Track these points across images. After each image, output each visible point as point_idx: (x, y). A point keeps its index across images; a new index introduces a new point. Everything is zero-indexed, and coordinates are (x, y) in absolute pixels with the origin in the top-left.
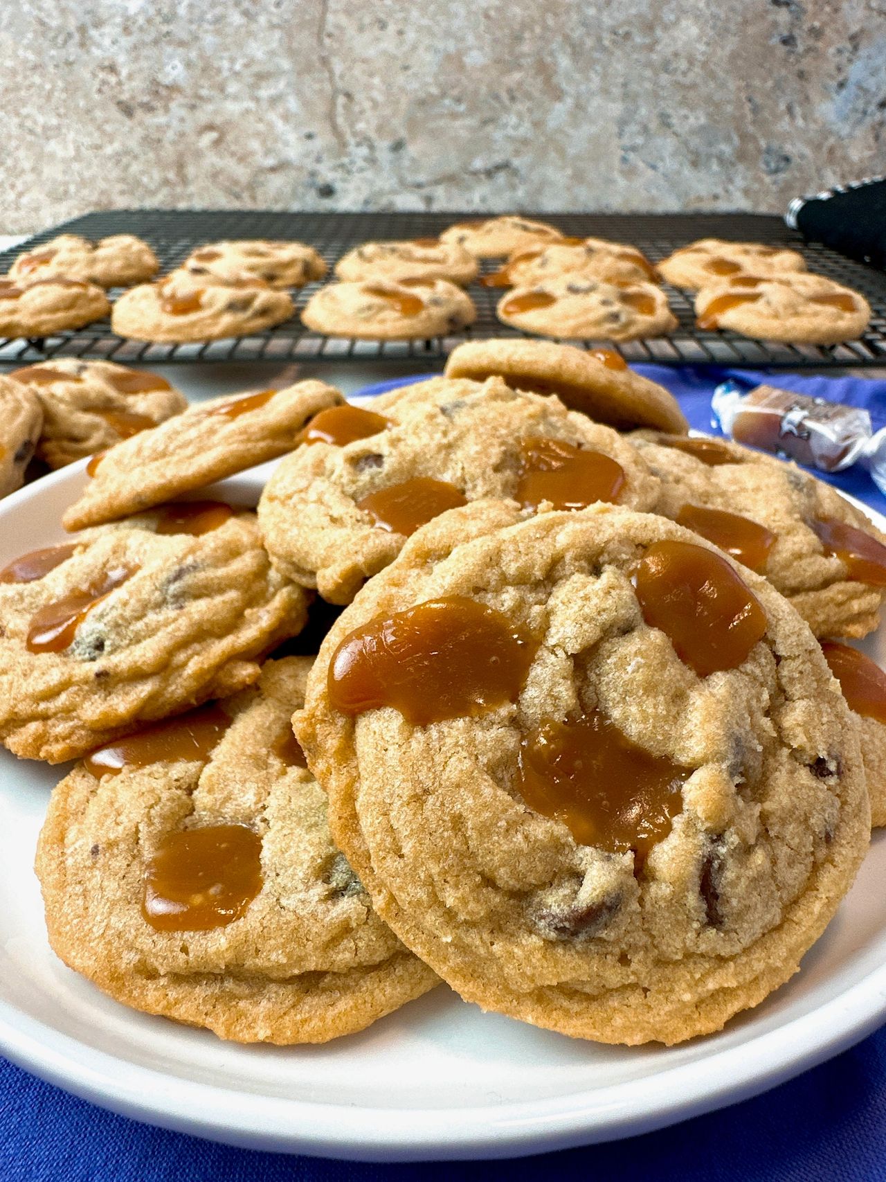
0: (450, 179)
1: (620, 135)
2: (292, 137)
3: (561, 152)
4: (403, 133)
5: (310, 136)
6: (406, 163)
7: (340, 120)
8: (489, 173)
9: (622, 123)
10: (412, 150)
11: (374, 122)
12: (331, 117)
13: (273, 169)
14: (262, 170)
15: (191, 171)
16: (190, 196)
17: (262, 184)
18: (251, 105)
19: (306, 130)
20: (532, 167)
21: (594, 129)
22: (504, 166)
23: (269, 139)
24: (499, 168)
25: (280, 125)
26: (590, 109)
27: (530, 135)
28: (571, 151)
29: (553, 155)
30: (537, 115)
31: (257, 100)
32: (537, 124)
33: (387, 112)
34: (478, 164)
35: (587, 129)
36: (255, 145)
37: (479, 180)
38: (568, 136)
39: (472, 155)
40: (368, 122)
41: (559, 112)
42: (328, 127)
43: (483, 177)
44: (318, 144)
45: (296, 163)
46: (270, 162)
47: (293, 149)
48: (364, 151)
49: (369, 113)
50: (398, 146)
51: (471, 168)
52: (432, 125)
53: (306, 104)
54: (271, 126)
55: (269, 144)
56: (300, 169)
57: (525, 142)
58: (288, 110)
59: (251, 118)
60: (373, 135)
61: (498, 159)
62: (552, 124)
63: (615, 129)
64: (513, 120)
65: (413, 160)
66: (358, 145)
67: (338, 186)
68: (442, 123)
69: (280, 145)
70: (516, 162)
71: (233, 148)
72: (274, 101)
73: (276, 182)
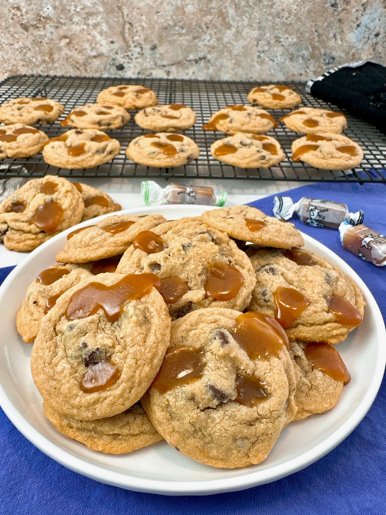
0: (178, 64)
1: (257, 46)
2: (104, 42)
3: (230, 53)
4: (156, 42)
5: (112, 42)
6: (158, 56)
7: (127, 35)
8: (196, 61)
9: (258, 40)
10: (161, 50)
11: (142, 37)
12: (122, 33)
13: (95, 57)
14: (90, 57)
15: (56, 56)
16: (56, 68)
17: (90, 64)
18: (85, 27)
19: (111, 40)
20: (216, 59)
21: (245, 43)
22: (204, 58)
23: (93, 43)
24: (201, 59)
25: (98, 37)
26: (243, 33)
27: (215, 44)
28: (235, 52)
29: (226, 54)
30: (218, 36)
31: (88, 25)
32: (218, 40)
33: (149, 32)
34: (191, 57)
35: (242, 43)
36: (87, 45)
37: (192, 64)
38: (233, 45)
39: (188, 53)
40: (140, 36)
41: (229, 35)
42: (121, 38)
43: (194, 62)
44: (116, 46)
45: (106, 54)
46: (94, 53)
47: (104, 47)
48: (138, 49)
49: (140, 32)
50: (154, 48)
51: (189, 59)
52: (170, 39)
53: (110, 27)
54: (94, 37)
55: (93, 45)
56: (108, 57)
57: (213, 47)
58: (102, 30)
59: (85, 33)
60: (142, 42)
61: (201, 55)
62: (226, 40)
63: (255, 43)
64: (208, 37)
65: (161, 54)
66: (135, 46)
67: (125, 65)
68: (174, 37)
69: (98, 46)
70: (209, 57)
71: (76, 47)
72: (95, 26)
73: (96, 63)
